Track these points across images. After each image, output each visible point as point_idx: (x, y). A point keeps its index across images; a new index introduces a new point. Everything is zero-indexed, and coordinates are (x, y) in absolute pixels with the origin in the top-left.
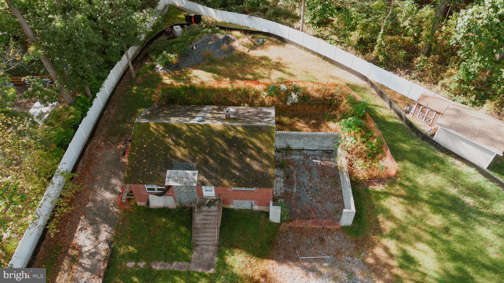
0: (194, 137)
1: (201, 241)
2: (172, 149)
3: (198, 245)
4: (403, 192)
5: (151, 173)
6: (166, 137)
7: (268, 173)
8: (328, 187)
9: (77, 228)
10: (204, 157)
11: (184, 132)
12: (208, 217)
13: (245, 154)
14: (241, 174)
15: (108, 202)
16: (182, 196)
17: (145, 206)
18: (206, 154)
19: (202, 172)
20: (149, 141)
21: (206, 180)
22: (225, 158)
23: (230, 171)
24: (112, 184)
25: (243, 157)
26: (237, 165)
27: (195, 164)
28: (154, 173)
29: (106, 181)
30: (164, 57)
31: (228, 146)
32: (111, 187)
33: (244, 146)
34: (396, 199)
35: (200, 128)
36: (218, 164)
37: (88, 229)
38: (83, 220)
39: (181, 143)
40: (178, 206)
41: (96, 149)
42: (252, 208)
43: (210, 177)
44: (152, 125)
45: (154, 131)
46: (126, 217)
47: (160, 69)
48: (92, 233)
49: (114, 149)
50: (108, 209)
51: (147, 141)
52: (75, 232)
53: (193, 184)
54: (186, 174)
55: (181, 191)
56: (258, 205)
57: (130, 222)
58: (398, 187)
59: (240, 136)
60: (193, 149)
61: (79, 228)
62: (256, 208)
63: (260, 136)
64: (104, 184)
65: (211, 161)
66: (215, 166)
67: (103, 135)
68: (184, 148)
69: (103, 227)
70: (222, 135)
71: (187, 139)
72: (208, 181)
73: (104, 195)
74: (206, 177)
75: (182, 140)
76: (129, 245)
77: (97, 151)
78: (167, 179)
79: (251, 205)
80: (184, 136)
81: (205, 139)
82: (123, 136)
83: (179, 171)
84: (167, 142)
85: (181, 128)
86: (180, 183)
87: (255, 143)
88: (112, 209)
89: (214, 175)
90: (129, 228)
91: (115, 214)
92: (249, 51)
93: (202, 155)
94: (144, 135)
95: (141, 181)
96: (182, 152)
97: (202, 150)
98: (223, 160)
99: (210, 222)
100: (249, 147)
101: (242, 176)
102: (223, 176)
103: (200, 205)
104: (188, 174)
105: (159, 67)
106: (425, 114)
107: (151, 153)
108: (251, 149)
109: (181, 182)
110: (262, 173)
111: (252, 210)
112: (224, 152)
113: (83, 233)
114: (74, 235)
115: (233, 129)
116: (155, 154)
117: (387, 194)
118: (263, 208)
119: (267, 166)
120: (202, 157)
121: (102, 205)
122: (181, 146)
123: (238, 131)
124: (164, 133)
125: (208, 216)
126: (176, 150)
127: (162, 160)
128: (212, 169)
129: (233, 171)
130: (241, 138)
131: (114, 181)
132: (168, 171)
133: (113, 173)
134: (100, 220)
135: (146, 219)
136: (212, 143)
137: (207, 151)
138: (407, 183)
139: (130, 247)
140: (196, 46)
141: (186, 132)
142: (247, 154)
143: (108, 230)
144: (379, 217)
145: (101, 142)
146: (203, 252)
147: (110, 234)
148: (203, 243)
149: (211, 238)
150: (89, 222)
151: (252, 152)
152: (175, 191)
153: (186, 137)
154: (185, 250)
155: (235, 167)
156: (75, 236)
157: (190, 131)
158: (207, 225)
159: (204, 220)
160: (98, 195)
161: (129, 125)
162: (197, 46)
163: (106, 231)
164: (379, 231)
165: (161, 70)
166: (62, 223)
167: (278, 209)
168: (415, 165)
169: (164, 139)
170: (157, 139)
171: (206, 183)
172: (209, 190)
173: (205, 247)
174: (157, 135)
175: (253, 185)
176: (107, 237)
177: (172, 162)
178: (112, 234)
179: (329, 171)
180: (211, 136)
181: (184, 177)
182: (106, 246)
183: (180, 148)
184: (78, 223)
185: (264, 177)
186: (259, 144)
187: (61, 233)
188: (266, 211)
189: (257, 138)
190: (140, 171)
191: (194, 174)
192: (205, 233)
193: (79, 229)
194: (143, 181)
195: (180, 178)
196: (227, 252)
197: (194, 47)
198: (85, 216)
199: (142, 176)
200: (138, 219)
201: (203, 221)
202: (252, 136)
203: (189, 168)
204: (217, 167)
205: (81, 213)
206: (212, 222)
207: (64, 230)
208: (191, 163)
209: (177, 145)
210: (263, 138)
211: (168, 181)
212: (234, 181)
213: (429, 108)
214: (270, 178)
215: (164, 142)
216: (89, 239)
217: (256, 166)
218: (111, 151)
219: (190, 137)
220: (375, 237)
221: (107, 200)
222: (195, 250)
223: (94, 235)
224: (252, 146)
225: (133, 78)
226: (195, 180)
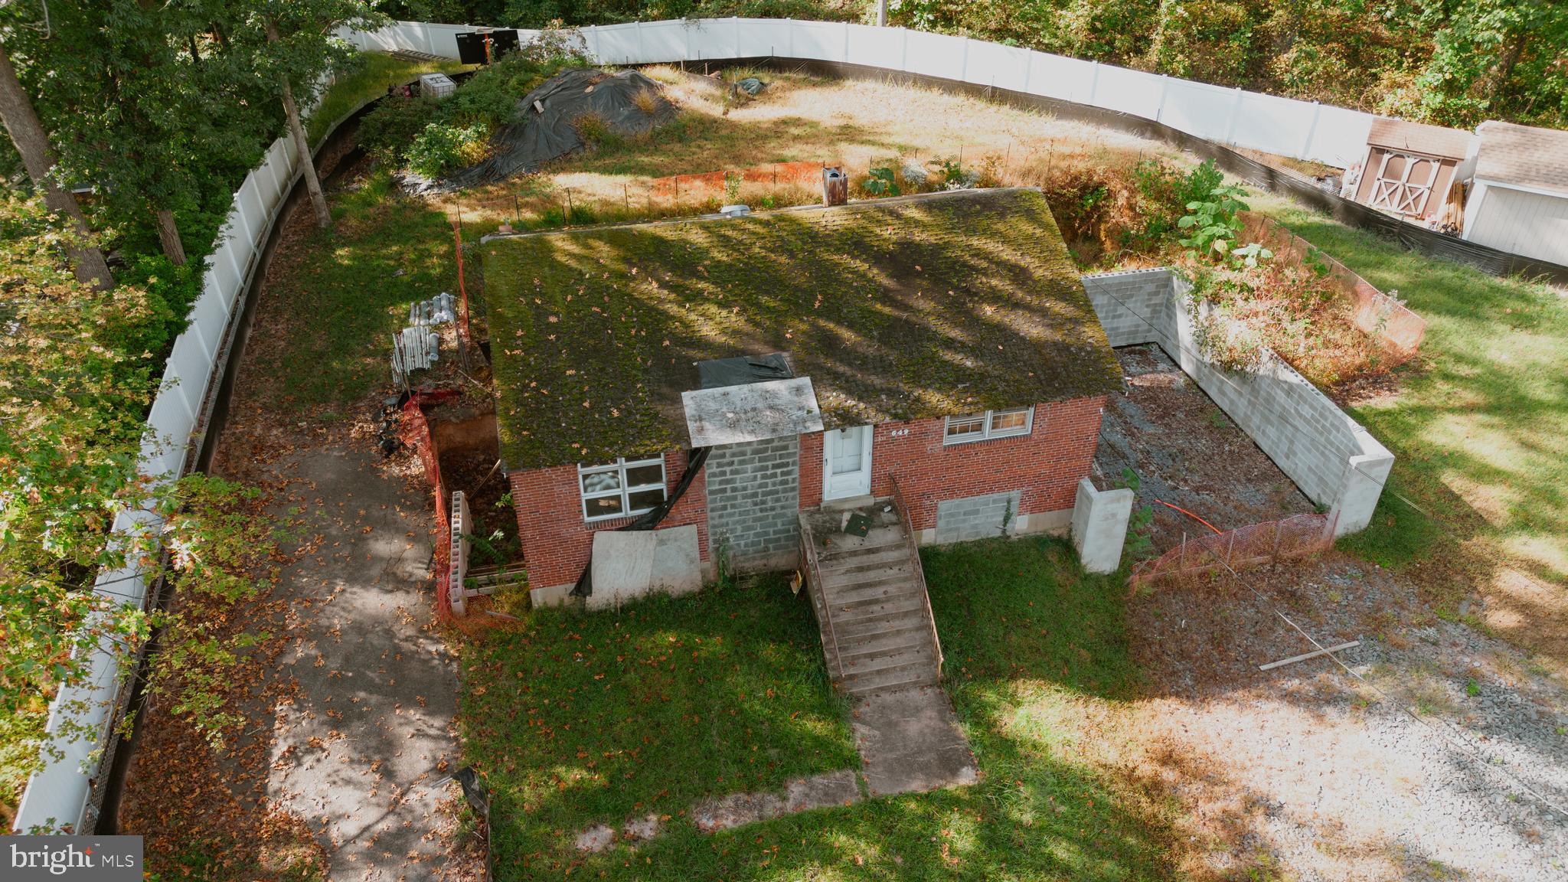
0: (746, 264)
1: (867, 677)
2: (673, 318)
3: (858, 699)
4: (1469, 396)
5: (616, 413)
6: (634, 278)
7: (1085, 343)
8: (1204, 442)
9: (270, 754)
10: (812, 325)
11: (703, 252)
12: (872, 576)
13: (967, 291)
14: (981, 363)
15: (383, 626)
16: (737, 518)
17: (567, 601)
18: (819, 314)
19: (823, 378)
20: (565, 299)
21: (854, 403)
22: (898, 319)
23: (933, 358)
24: (377, 559)
25: (964, 303)
26: (955, 333)
27: (786, 356)
28: (630, 413)
29: (345, 553)
30: (435, 141)
31: (892, 276)
32: (376, 571)
33: (952, 268)
34: (1462, 419)
35: (759, 229)
36: (879, 340)
37: (326, 745)
38: (292, 717)
39: (702, 290)
40: (712, 576)
41: (254, 454)
42: (1004, 531)
43: (866, 391)
44: (560, 244)
45: (573, 264)
46: (494, 664)
47: (423, 187)
48: (355, 756)
49: (334, 442)
50: (397, 649)
51: (559, 298)
52: (266, 770)
53: (808, 424)
54: (765, 395)
55: (734, 490)
56: (1032, 513)
57: (520, 674)
58: (1444, 387)
59: (924, 236)
60: (758, 305)
61: (280, 748)
62: (1022, 524)
63: (1001, 227)
64: (340, 565)
65: (848, 335)
66: (871, 350)
67: (266, 408)
68: (721, 305)
69: (401, 725)
70: (855, 243)
71: (720, 274)
72: (862, 405)
73: (358, 604)
74: (850, 393)
75: (702, 278)
76: (552, 764)
77: (263, 461)
78: (692, 426)
79: (1004, 512)
80: (705, 267)
81: (795, 267)
82: (359, 398)
83: (732, 389)
84: (642, 293)
85: (685, 241)
86: (753, 432)
87: (991, 253)
88: (414, 648)
89: (877, 381)
90: (528, 698)
91: (436, 662)
92: (725, 113)
93: (801, 320)
94: (536, 281)
95: (580, 450)
96: (718, 319)
97: (796, 304)
98: (894, 324)
99: (885, 592)
100: (973, 268)
101: (989, 368)
102: (917, 379)
103: (824, 535)
104: (775, 395)
105: (418, 181)
106: (1398, 178)
107: (592, 342)
108: (986, 275)
109: (756, 424)
110: (1063, 348)
111: (1005, 537)
112: (886, 296)
113: (305, 766)
114: (265, 786)
115: (889, 219)
116: (610, 343)
117: (1426, 412)
118: (1048, 522)
119: (1070, 320)
120: (804, 327)
121: (364, 643)
122: (707, 300)
123: (909, 222)
124: (622, 267)
125: (869, 568)
126: (693, 317)
127: (644, 361)
128: (864, 363)
129: (948, 356)
130: (931, 244)
131: (384, 546)
132: (688, 397)
133: (365, 520)
134: (374, 699)
135: (593, 651)
136: (827, 275)
137: (817, 304)
138: (1464, 370)
139: (561, 770)
140: (543, 101)
141: (707, 251)
142: (976, 294)
143: (425, 727)
144: (1446, 482)
145: (268, 428)
146: (894, 717)
147: (444, 744)
148: (878, 682)
149: (905, 656)
150: (323, 718)
151: (994, 282)
152: (712, 493)
153: (716, 267)
154: (816, 726)
155: (950, 344)
156: (271, 789)
157: (725, 247)
158: (876, 608)
159: (859, 587)
160: (328, 608)
161: (369, 360)
162: (548, 102)
163: (420, 734)
164: (1476, 522)
165: (430, 187)
166: (185, 749)
167: (1125, 497)
168: (1457, 318)
169: (626, 285)
170: (597, 290)
171: (859, 414)
172: (846, 468)
173: (888, 698)
174: (592, 277)
175: (1045, 393)
176: (435, 759)
177: (691, 360)
178: (456, 738)
179: (1177, 399)
180: (810, 252)
181: (760, 405)
182: (450, 792)
183: (706, 306)
184: (270, 733)
185: (1075, 359)
186: (1007, 254)
187: (193, 791)
188: (1056, 533)
189: (993, 235)
190: (566, 415)
191: (799, 390)
192: (874, 643)
193: (283, 756)
194: (592, 449)
195: (746, 412)
196: (990, 696)
197: (538, 104)
198: (296, 700)
199: (580, 433)
200: (557, 659)
201: (854, 593)
202: (972, 231)
203: (770, 373)
204: (878, 354)
205: (269, 693)
206: (892, 589)
207: (206, 776)
208: (767, 353)
209: (688, 300)
210: (1012, 234)
211: (701, 430)
212: (966, 390)
213: (1415, 153)
214: (1100, 358)
215: (630, 296)
216: (348, 782)
217: (1030, 328)
218: (323, 452)
219: (730, 266)
220: (1475, 540)
221: (377, 621)
222: (857, 718)
223: (369, 762)
224: (985, 264)
225: (323, 226)
226: (809, 412)
